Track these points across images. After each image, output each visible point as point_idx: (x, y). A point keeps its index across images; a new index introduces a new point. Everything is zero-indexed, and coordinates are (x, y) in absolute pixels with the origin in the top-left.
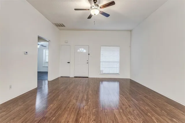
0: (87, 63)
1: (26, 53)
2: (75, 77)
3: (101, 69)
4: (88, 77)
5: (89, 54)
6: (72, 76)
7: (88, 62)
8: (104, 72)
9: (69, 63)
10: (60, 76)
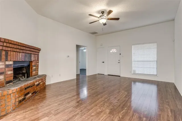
0: (119, 63)
1: (68, 56)
2: (108, 75)
3: (133, 69)
4: (120, 76)
5: (120, 54)
6: (106, 73)
7: (119, 61)
8: (137, 72)
9: (104, 62)
10: (97, 73)
